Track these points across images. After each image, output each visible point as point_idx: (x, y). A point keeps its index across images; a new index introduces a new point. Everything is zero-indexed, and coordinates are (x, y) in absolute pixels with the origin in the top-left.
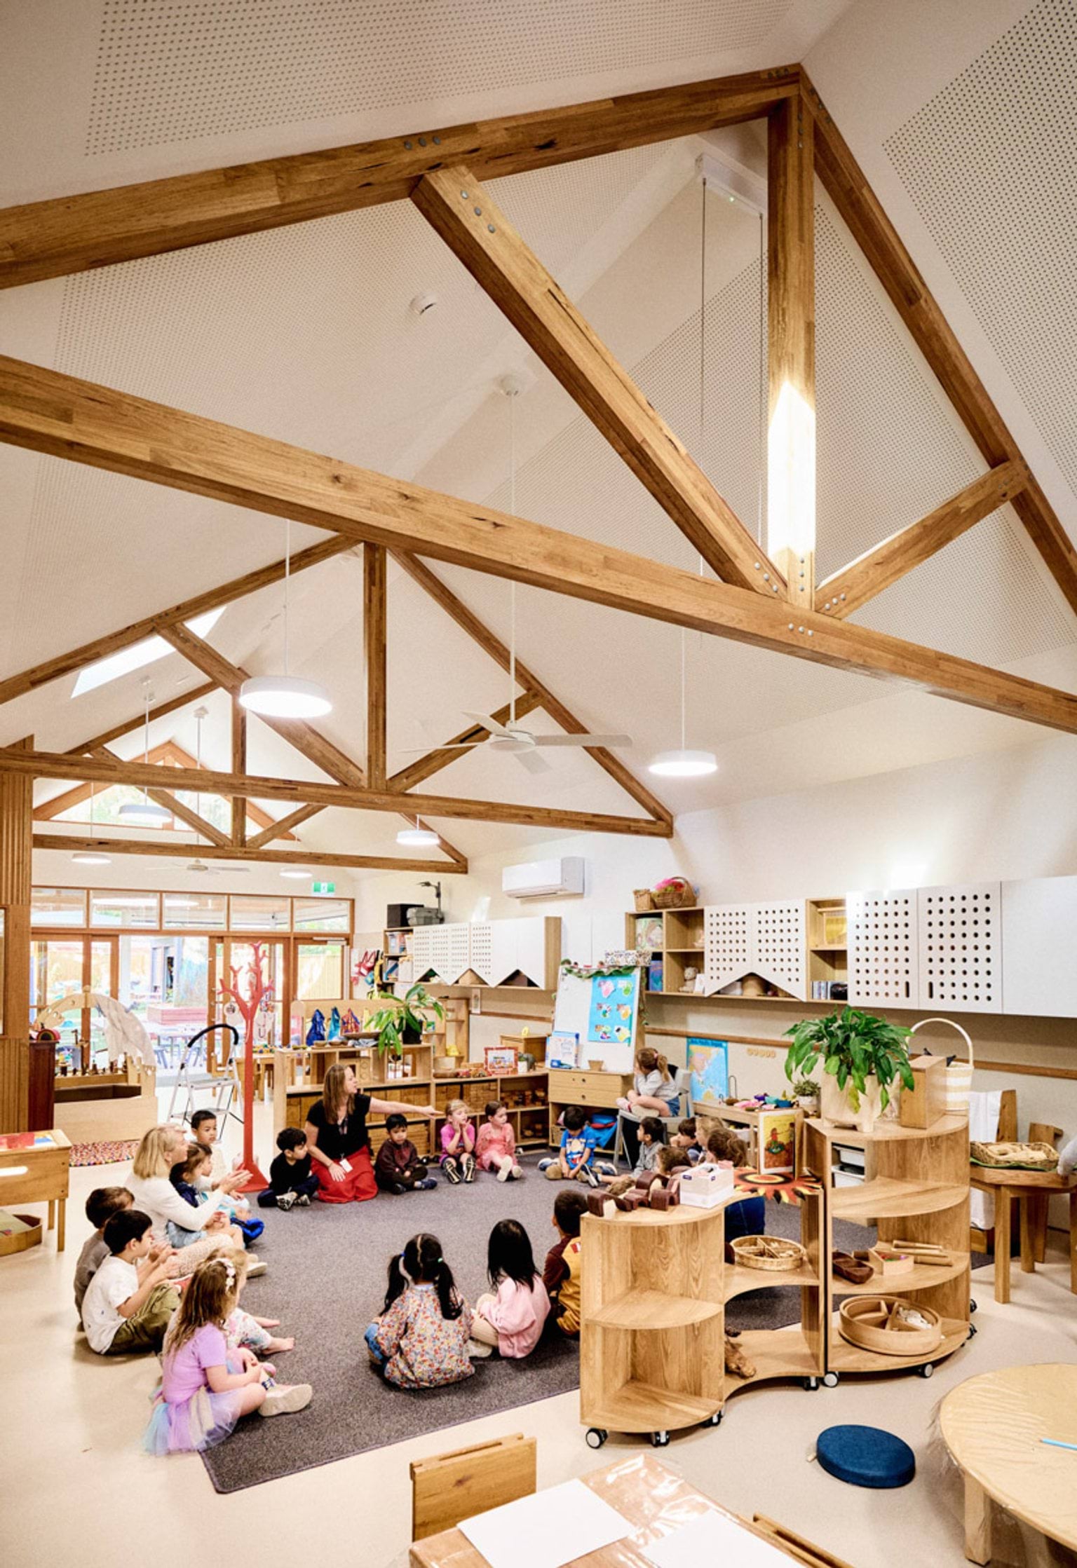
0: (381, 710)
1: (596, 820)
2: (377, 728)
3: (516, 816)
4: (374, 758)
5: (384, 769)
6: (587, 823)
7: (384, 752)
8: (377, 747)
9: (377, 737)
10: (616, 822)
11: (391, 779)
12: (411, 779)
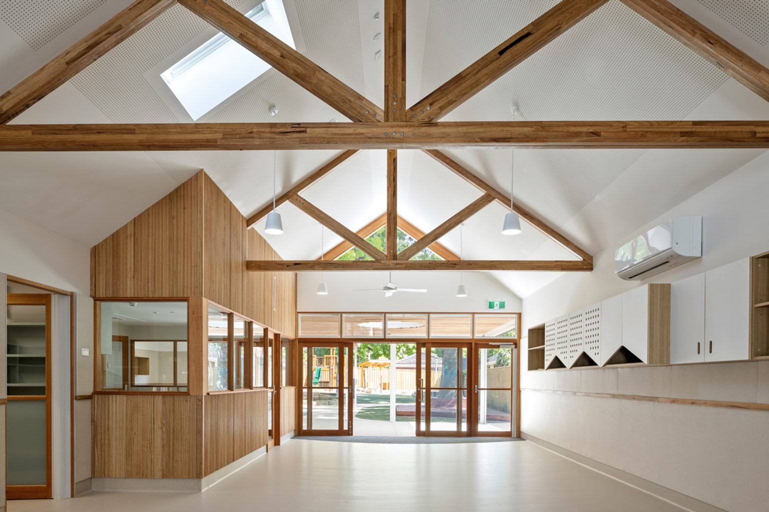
0: (400, 33)
1: (698, 129)
2: (395, 53)
3: (577, 135)
4: (391, 88)
5: (404, 97)
6: (683, 134)
7: (404, 79)
8: (395, 74)
9: (395, 64)
10: (726, 129)
11: (412, 109)
12: (436, 106)
